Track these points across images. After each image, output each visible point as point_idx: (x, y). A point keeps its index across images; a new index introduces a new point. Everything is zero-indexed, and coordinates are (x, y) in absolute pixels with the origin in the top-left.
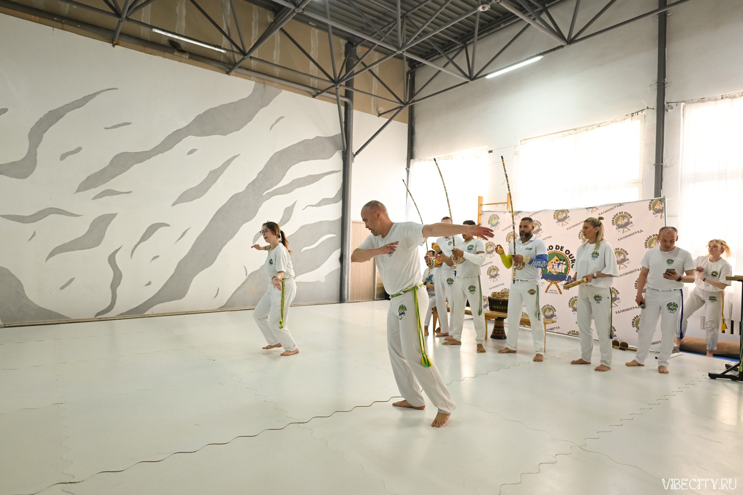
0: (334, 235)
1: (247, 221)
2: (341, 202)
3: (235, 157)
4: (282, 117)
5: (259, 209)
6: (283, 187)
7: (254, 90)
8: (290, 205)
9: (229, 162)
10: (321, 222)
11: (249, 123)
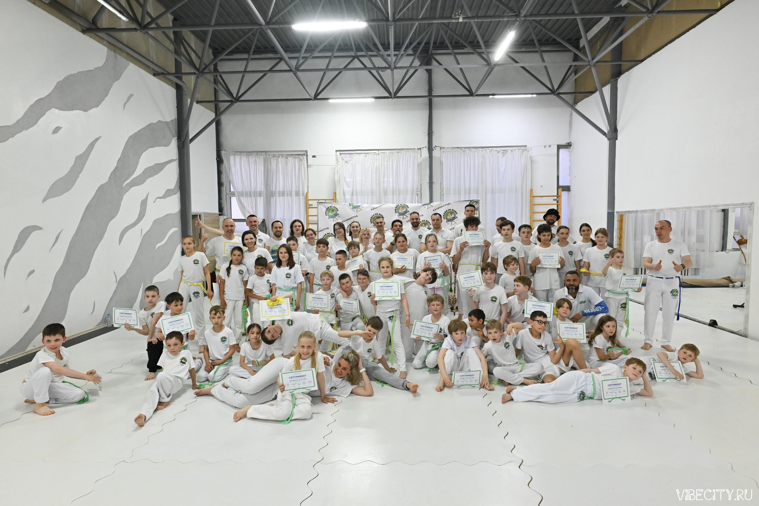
0: (176, 229)
1: (113, 218)
2: (179, 192)
3: (97, 140)
4: (131, 96)
5: (122, 203)
6: (138, 176)
7: (107, 58)
8: (144, 198)
9: (92, 146)
10: (167, 215)
11: (107, 98)
